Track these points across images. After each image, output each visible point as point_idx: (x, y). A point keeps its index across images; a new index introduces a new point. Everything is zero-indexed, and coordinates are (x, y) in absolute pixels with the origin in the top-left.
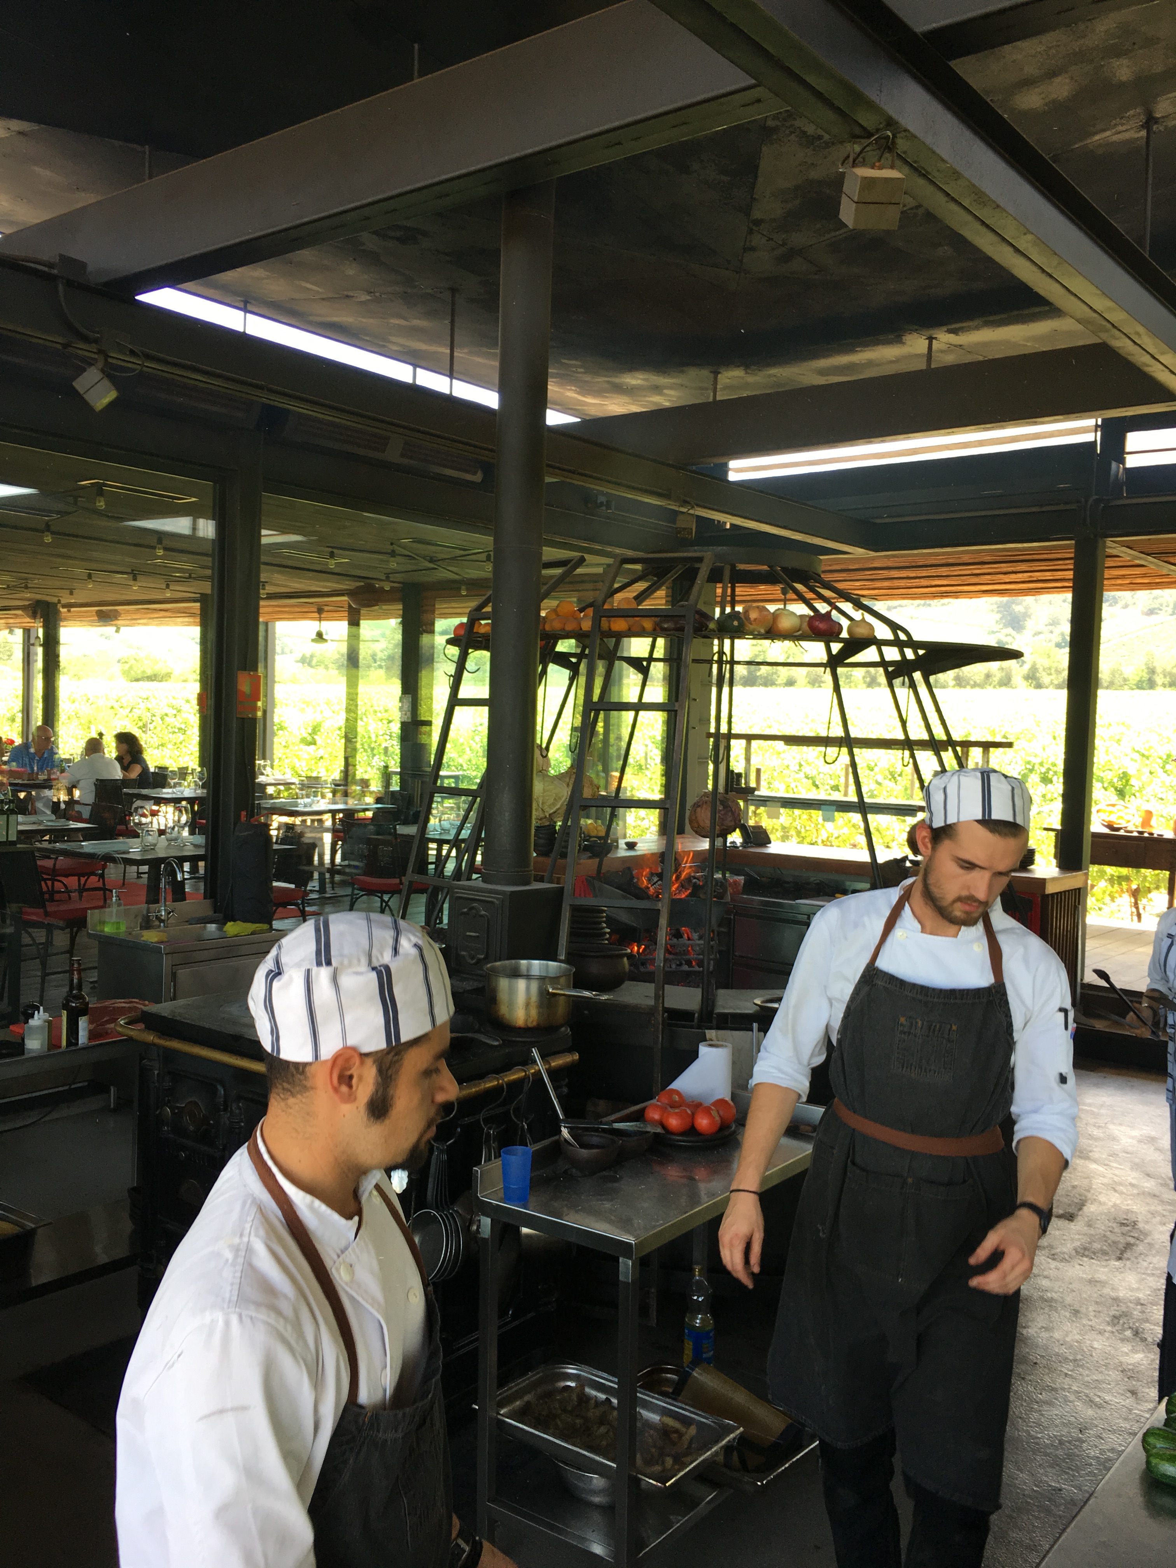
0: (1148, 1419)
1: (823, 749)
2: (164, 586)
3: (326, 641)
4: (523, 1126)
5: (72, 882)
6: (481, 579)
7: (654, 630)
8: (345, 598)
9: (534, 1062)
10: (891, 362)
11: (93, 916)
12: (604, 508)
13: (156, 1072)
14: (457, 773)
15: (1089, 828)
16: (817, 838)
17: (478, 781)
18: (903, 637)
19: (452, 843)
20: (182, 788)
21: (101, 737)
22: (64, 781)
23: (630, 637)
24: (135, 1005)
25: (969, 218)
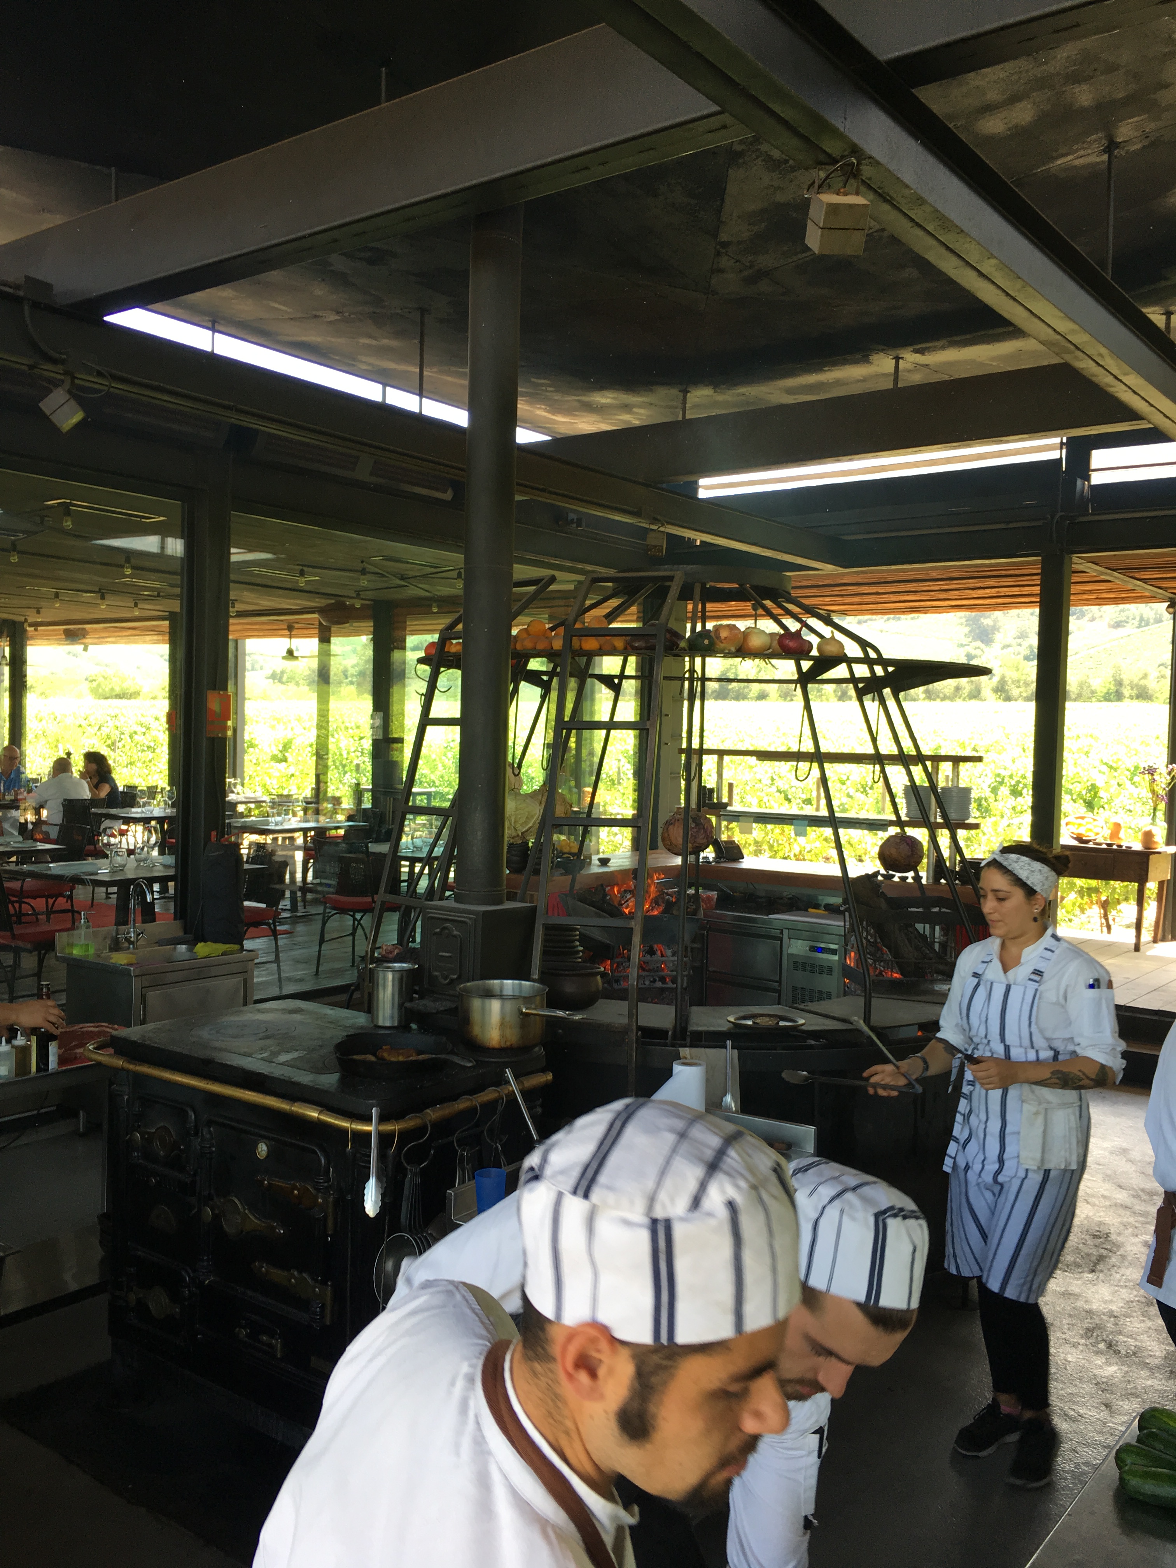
0: (1123, 1433)
1: (795, 763)
2: (132, 605)
3: (297, 658)
4: (497, 1147)
5: (40, 904)
6: (452, 597)
7: (626, 648)
8: (316, 616)
9: (508, 1082)
10: (859, 381)
11: (61, 939)
12: (575, 525)
13: (126, 1097)
14: (429, 790)
15: (1058, 841)
16: (790, 851)
17: (451, 797)
18: (873, 655)
19: (425, 861)
20: (152, 807)
21: (69, 757)
22: (31, 801)
23: (602, 655)
24: (104, 1029)
25: (935, 243)
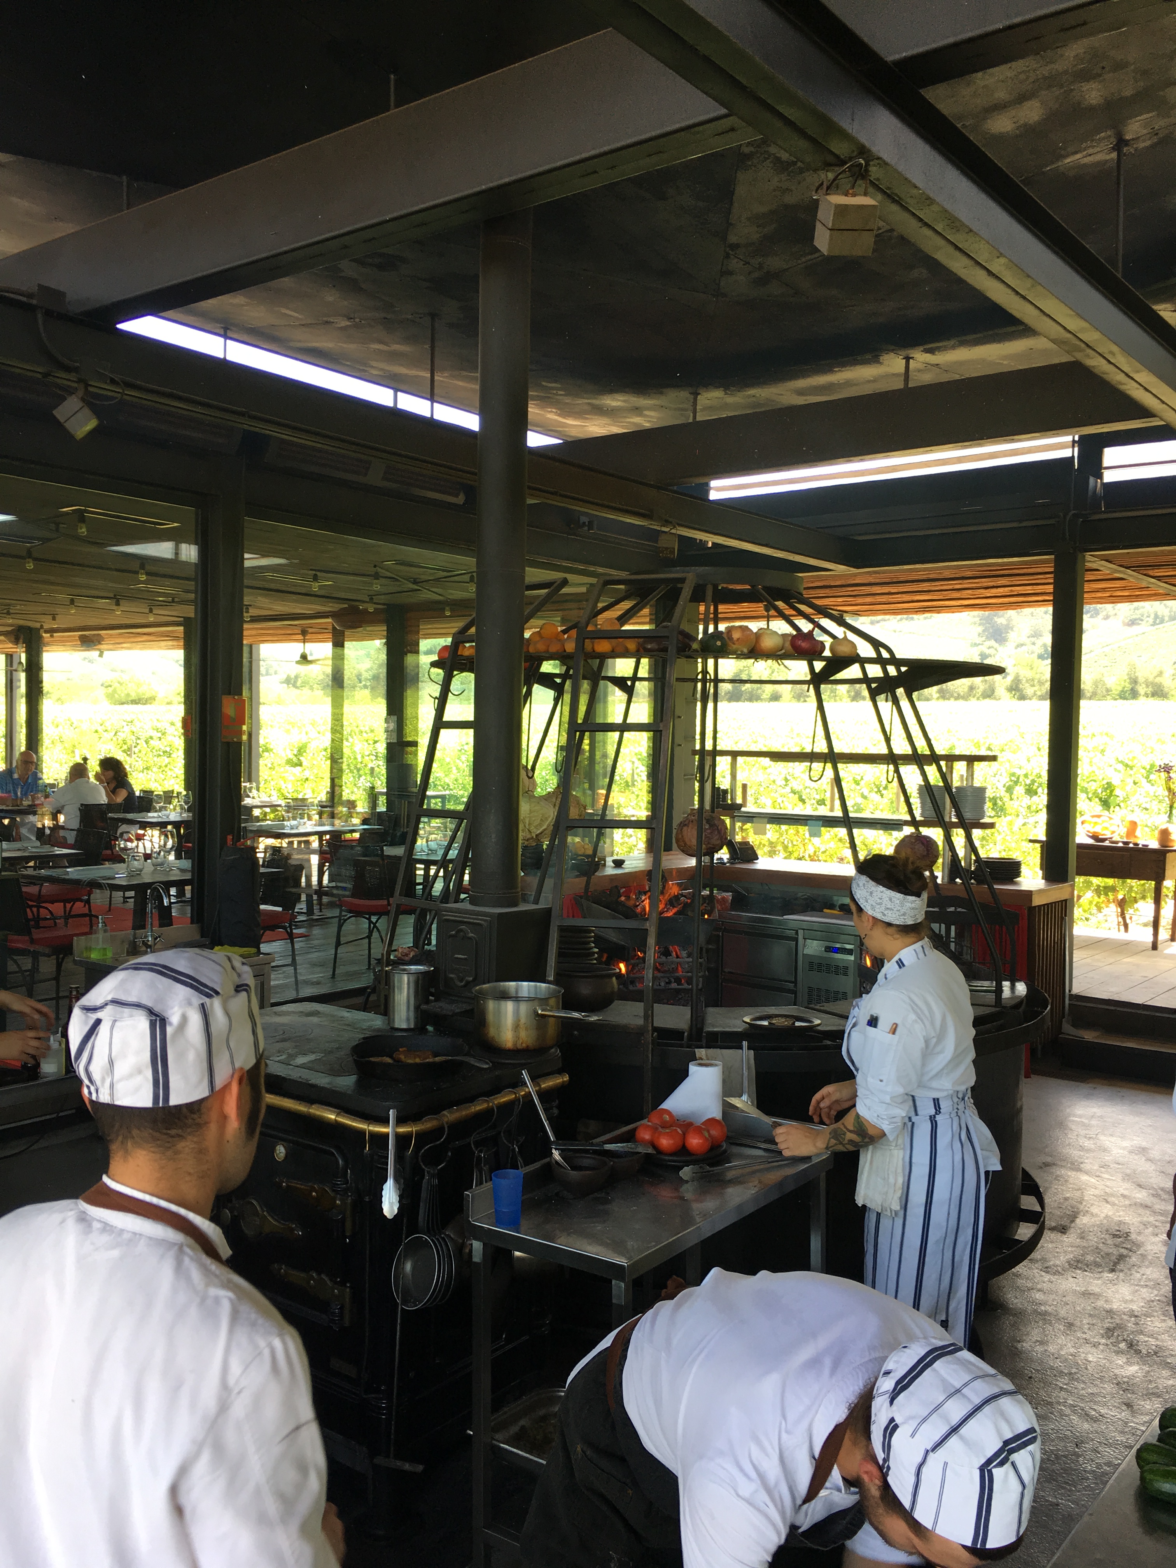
0: (1144, 1432)
1: (809, 764)
2: (147, 611)
3: (311, 662)
4: (514, 1149)
5: (57, 908)
6: (465, 600)
7: (638, 651)
8: (330, 620)
9: (524, 1084)
10: (869, 381)
11: (79, 943)
12: (586, 528)
14: (443, 793)
15: (1074, 840)
16: (805, 852)
17: (465, 800)
18: (885, 655)
19: (439, 864)
20: (168, 812)
21: (85, 763)
22: (47, 809)
23: (614, 657)
25: (942, 242)
